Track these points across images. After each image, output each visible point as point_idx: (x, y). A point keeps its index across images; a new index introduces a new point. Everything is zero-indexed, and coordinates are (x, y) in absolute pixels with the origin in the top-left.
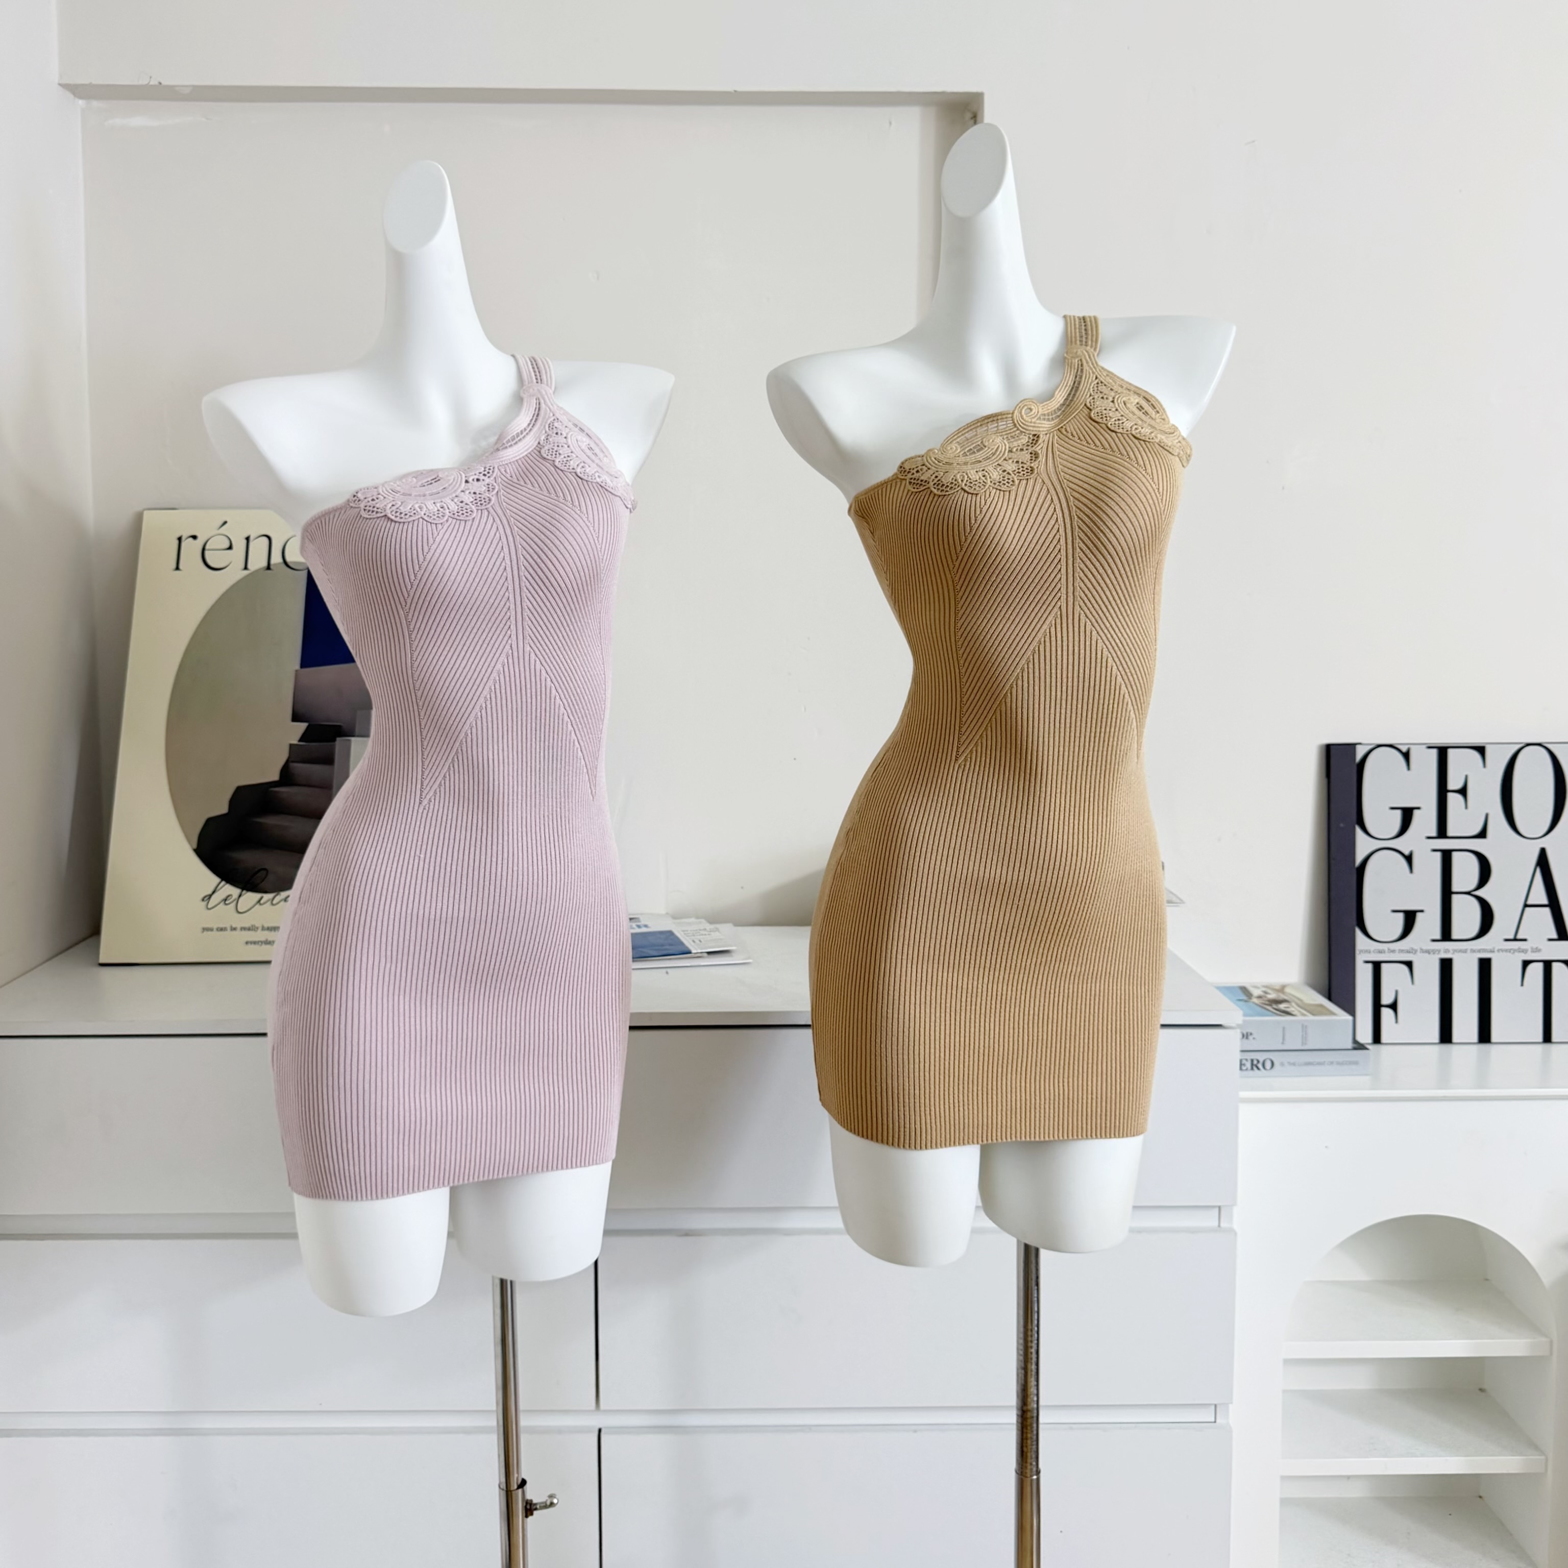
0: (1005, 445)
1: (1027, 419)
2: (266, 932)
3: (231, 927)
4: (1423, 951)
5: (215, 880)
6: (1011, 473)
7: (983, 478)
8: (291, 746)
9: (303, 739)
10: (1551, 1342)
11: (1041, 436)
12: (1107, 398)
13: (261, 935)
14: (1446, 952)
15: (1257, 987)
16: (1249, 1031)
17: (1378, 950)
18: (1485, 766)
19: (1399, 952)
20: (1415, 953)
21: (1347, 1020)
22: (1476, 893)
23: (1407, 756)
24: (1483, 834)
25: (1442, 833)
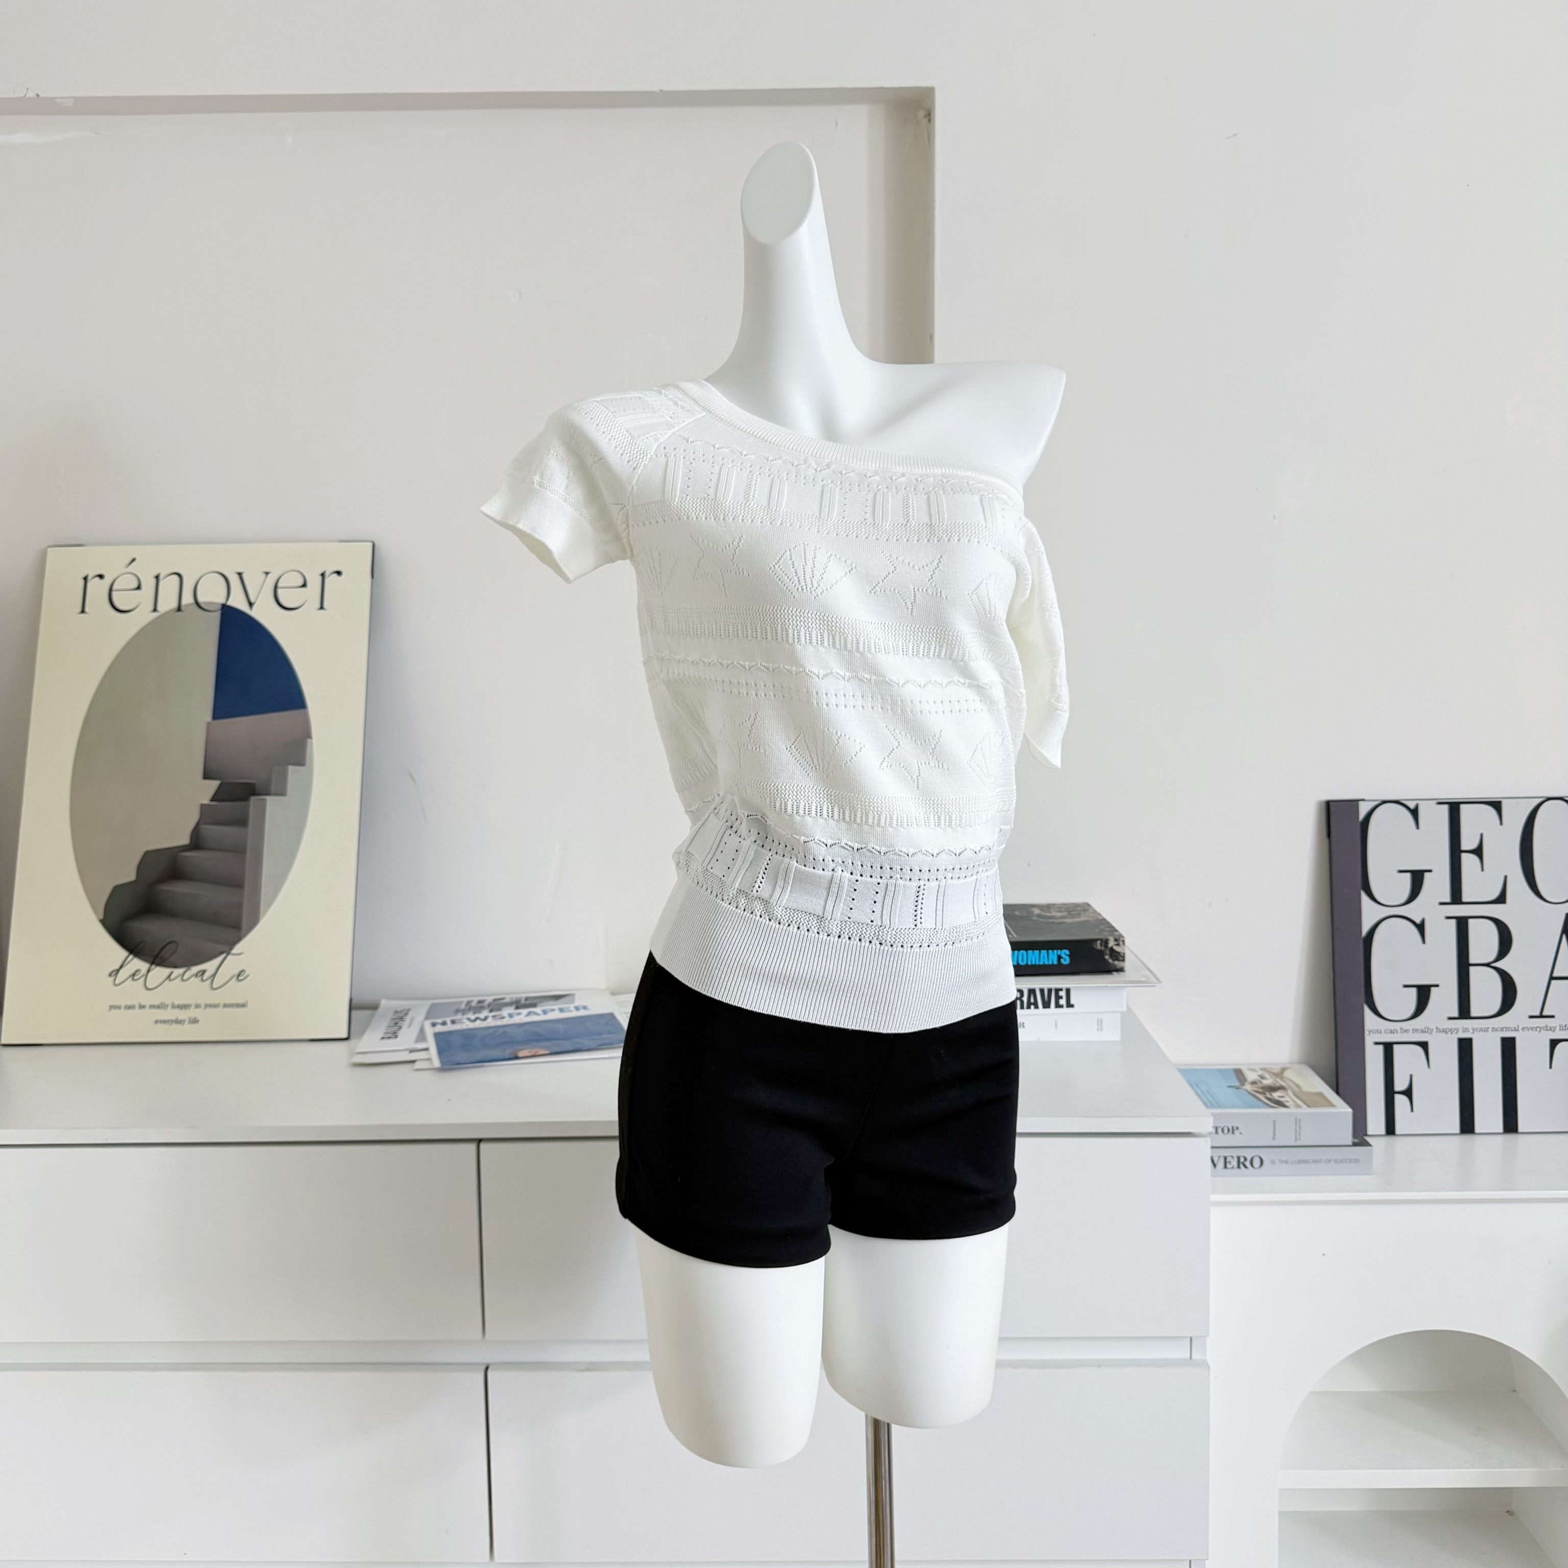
2: (176, 1010)
3: (140, 1004)
4: (1439, 1030)
5: (123, 953)
8: (202, 806)
9: (212, 799)
13: (171, 1014)
14: (1465, 1031)
15: (1253, 1070)
16: (1235, 1125)
17: (1389, 1030)
18: (1501, 824)
19: (1413, 1032)
20: (1430, 1034)
21: (1349, 1112)
22: (1496, 965)
23: (1415, 812)
24: (1501, 899)
25: (1456, 897)
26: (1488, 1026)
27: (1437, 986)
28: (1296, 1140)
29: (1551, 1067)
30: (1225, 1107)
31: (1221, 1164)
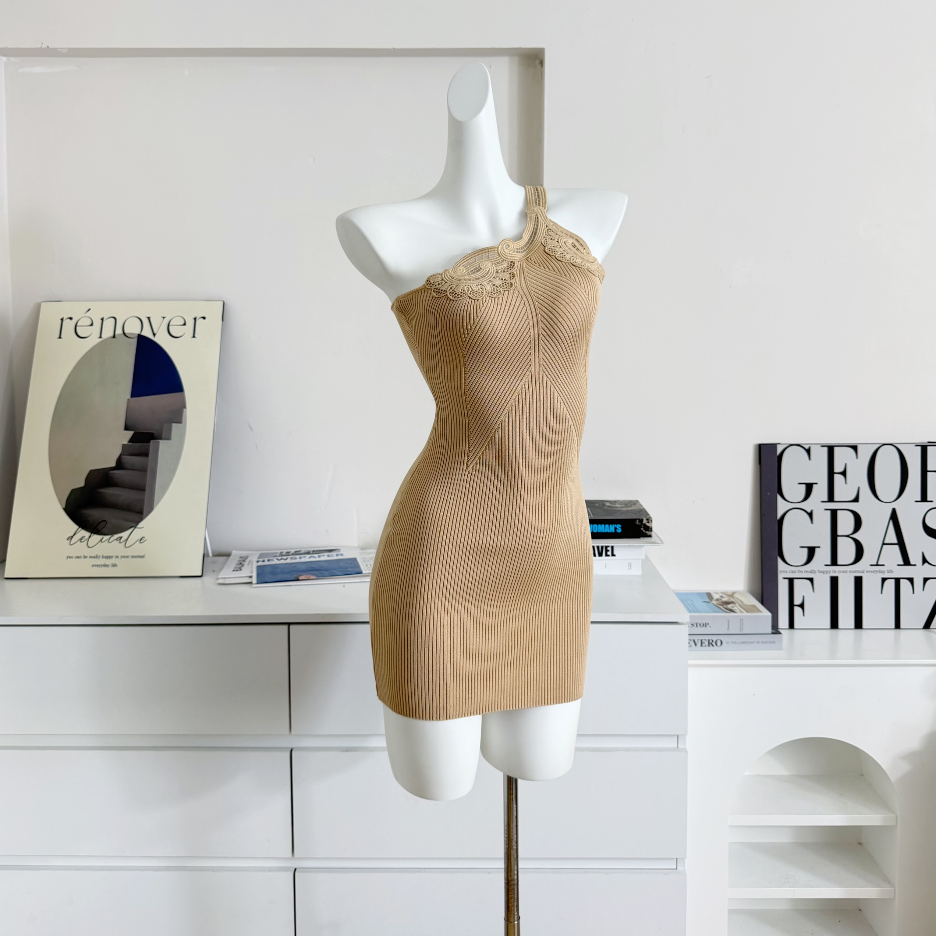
0: (494, 268)
1: (507, 252)
2: (104, 559)
3: (84, 556)
4: (819, 572)
5: (75, 527)
6: (499, 286)
7: (481, 290)
8: (123, 445)
9: (129, 442)
10: (897, 817)
11: (516, 263)
12: (554, 240)
13: (101, 561)
14: (834, 573)
15: (717, 593)
16: (707, 622)
17: (791, 571)
18: (857, 458)
19: (806, 572)
20: (815, 573)
21: (769, 615)
22: (853, 536)
23: (808, 451)
24: (856, 500)
25: (831, 498)
26: (846, 570)
27: (819, 547)
28: (740, 630)
29: (882, 593)
30: (701, 612)
31: (699, 644)
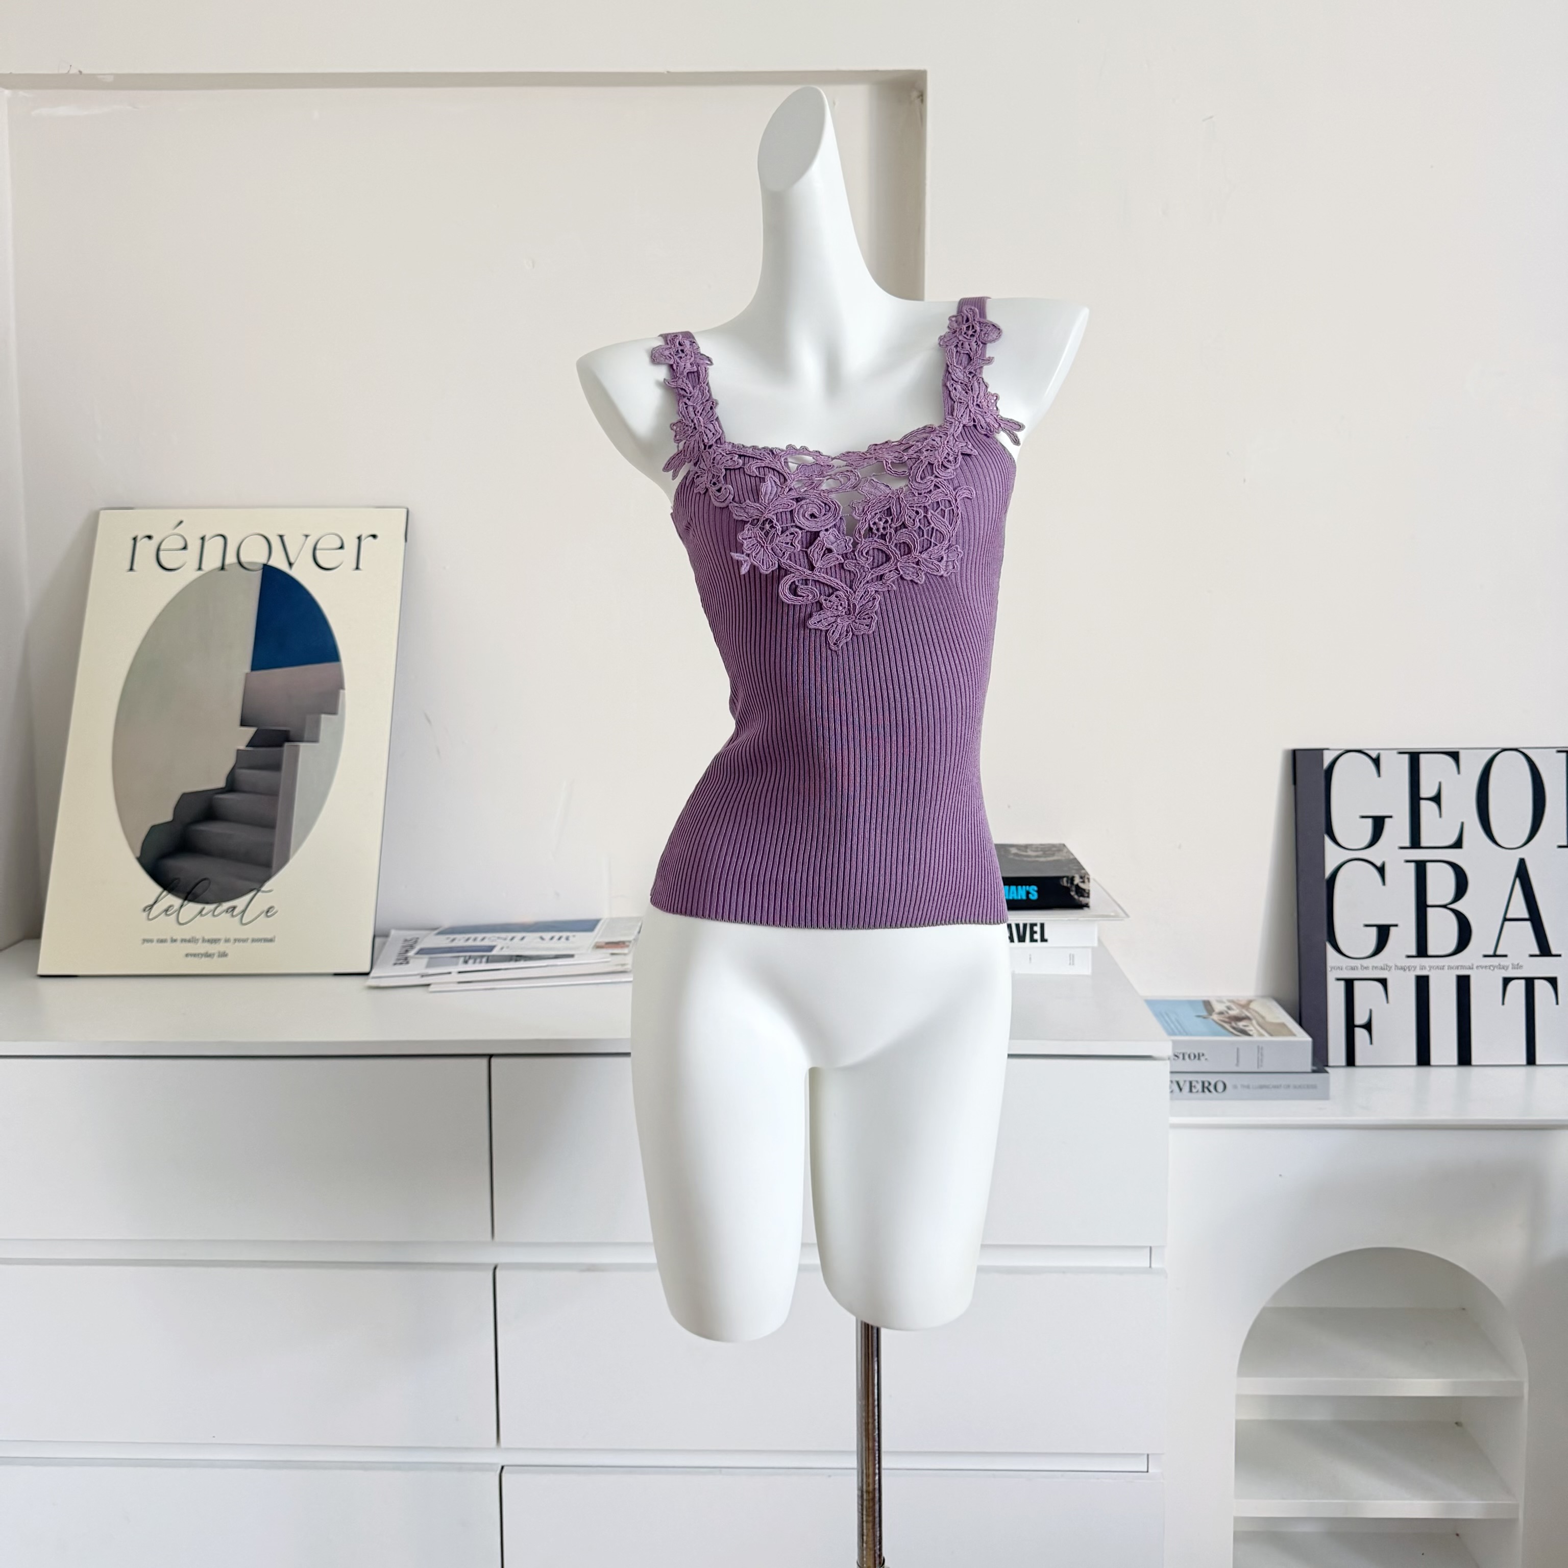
2: (206, 944)
3: (172, 938)
4: (1397, 967)
5: (156, 889)
8: (238, 751)
9: (248, 745)
10: (1522, 1383)
13: (202, 948)
14: (1422, 969)
15: (1220, 1002)
16: (1201, 1052)
17: (1350, 966)
18: (1459, 772)
19: (1372, 969)
20: (1390, 970)
21: (1307, 1042)
22: (1453, 906)
23: (1376, 761)
24: (1458, 844)
25: (1415, 843)
26: (1442, 964)
27: (1396, 926)
28: (1258, 1067)
29: (1503, 1004)
30: (1191, 1035)
31: (1186, 1088)
